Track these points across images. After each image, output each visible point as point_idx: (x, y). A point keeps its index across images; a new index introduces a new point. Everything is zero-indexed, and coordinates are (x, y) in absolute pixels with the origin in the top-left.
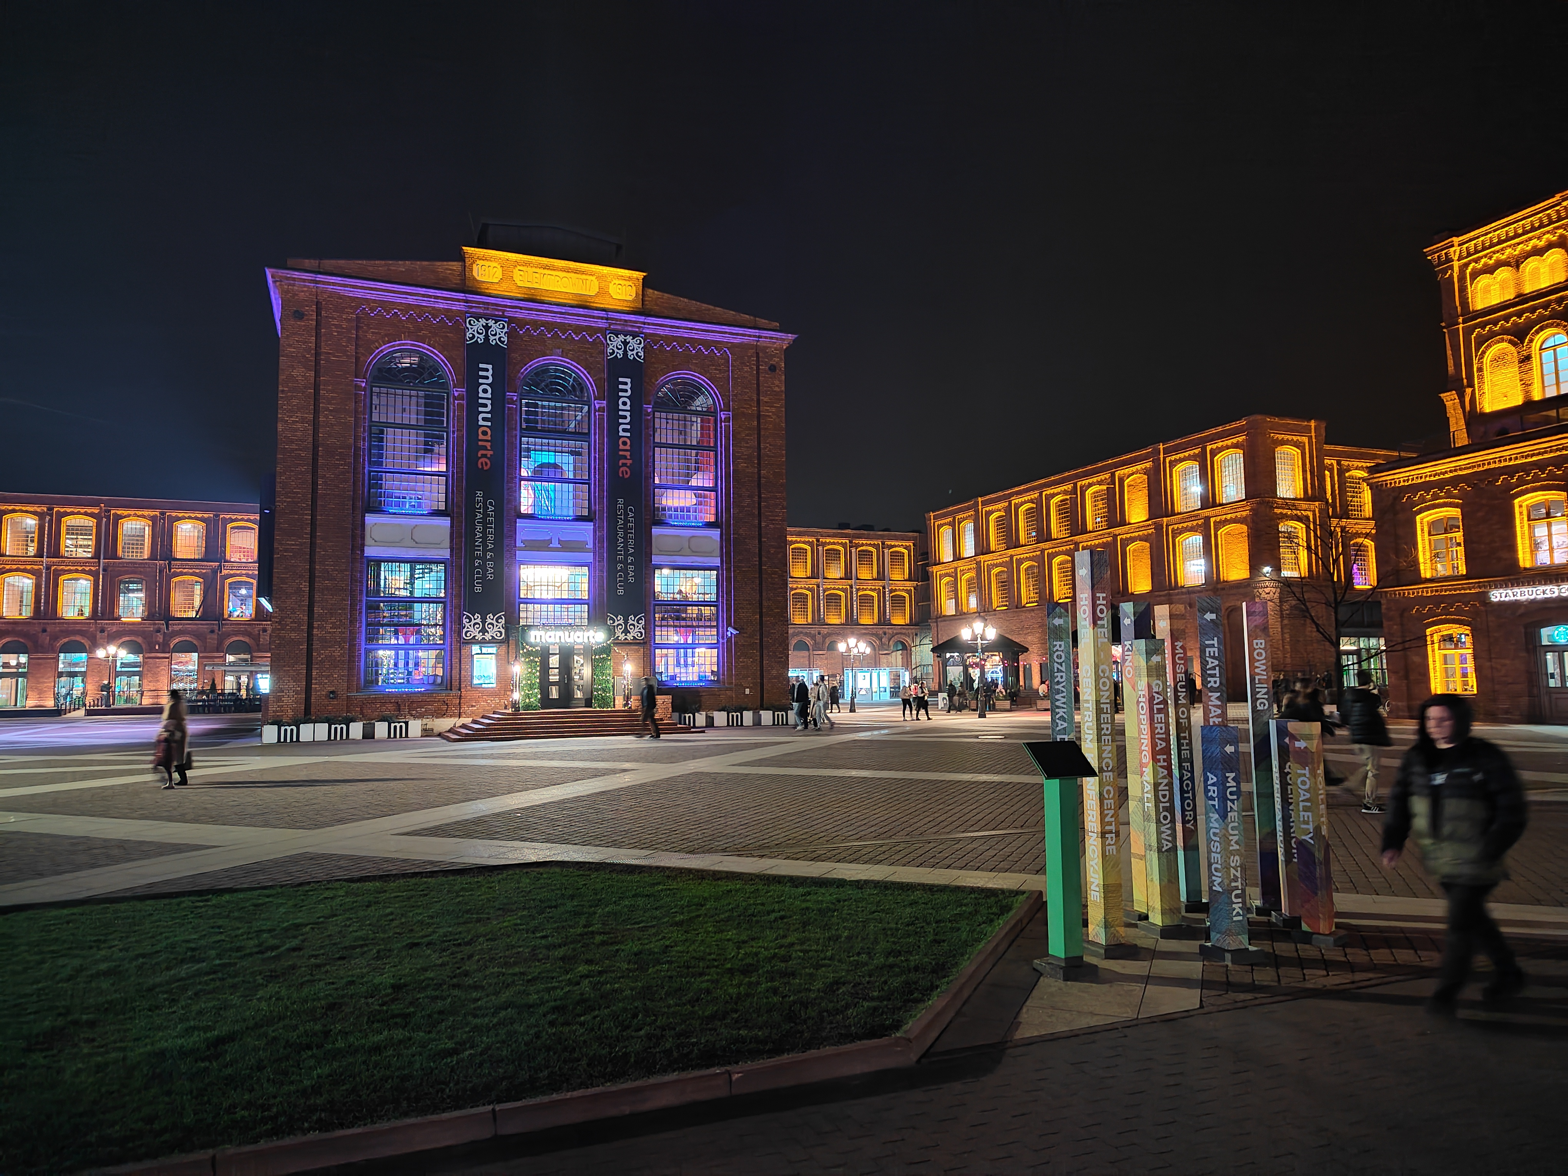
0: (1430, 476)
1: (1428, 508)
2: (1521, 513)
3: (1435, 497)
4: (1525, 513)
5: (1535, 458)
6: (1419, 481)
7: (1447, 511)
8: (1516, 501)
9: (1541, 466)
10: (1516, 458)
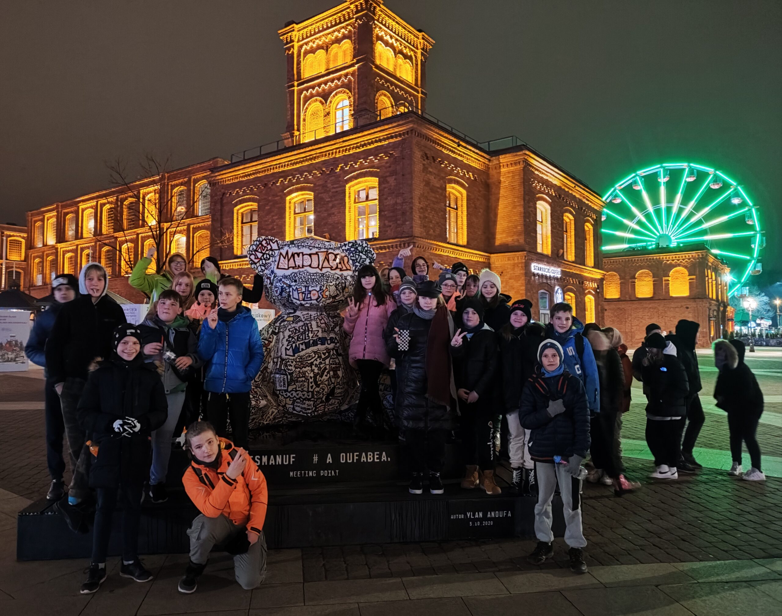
0: (242, 177)
1: (241, 202)
2: (290, 207)
3: (245, 193)
4: (292, 208)
5: (298, 166)
6: (236, 181)
7: (251, 205)
8: (288, 198)
9: (300, 171)
10: (288, 165)
